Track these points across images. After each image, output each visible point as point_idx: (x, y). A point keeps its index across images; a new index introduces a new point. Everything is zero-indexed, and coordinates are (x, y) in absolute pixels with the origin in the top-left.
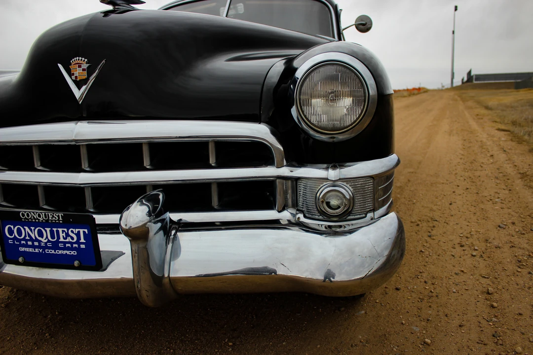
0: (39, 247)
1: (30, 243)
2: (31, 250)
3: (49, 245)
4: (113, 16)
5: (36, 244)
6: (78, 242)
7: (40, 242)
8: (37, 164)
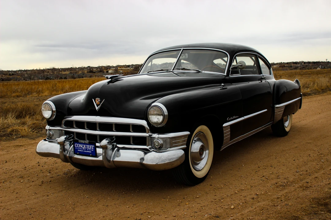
0: (83, 150)
1: (80, 149)
2: (80, 151)
3: (85, 149)
4: (111, 84)
5: (82, 149)
6: (92, 149)
7: (83, 148)
8: (86, 127)
